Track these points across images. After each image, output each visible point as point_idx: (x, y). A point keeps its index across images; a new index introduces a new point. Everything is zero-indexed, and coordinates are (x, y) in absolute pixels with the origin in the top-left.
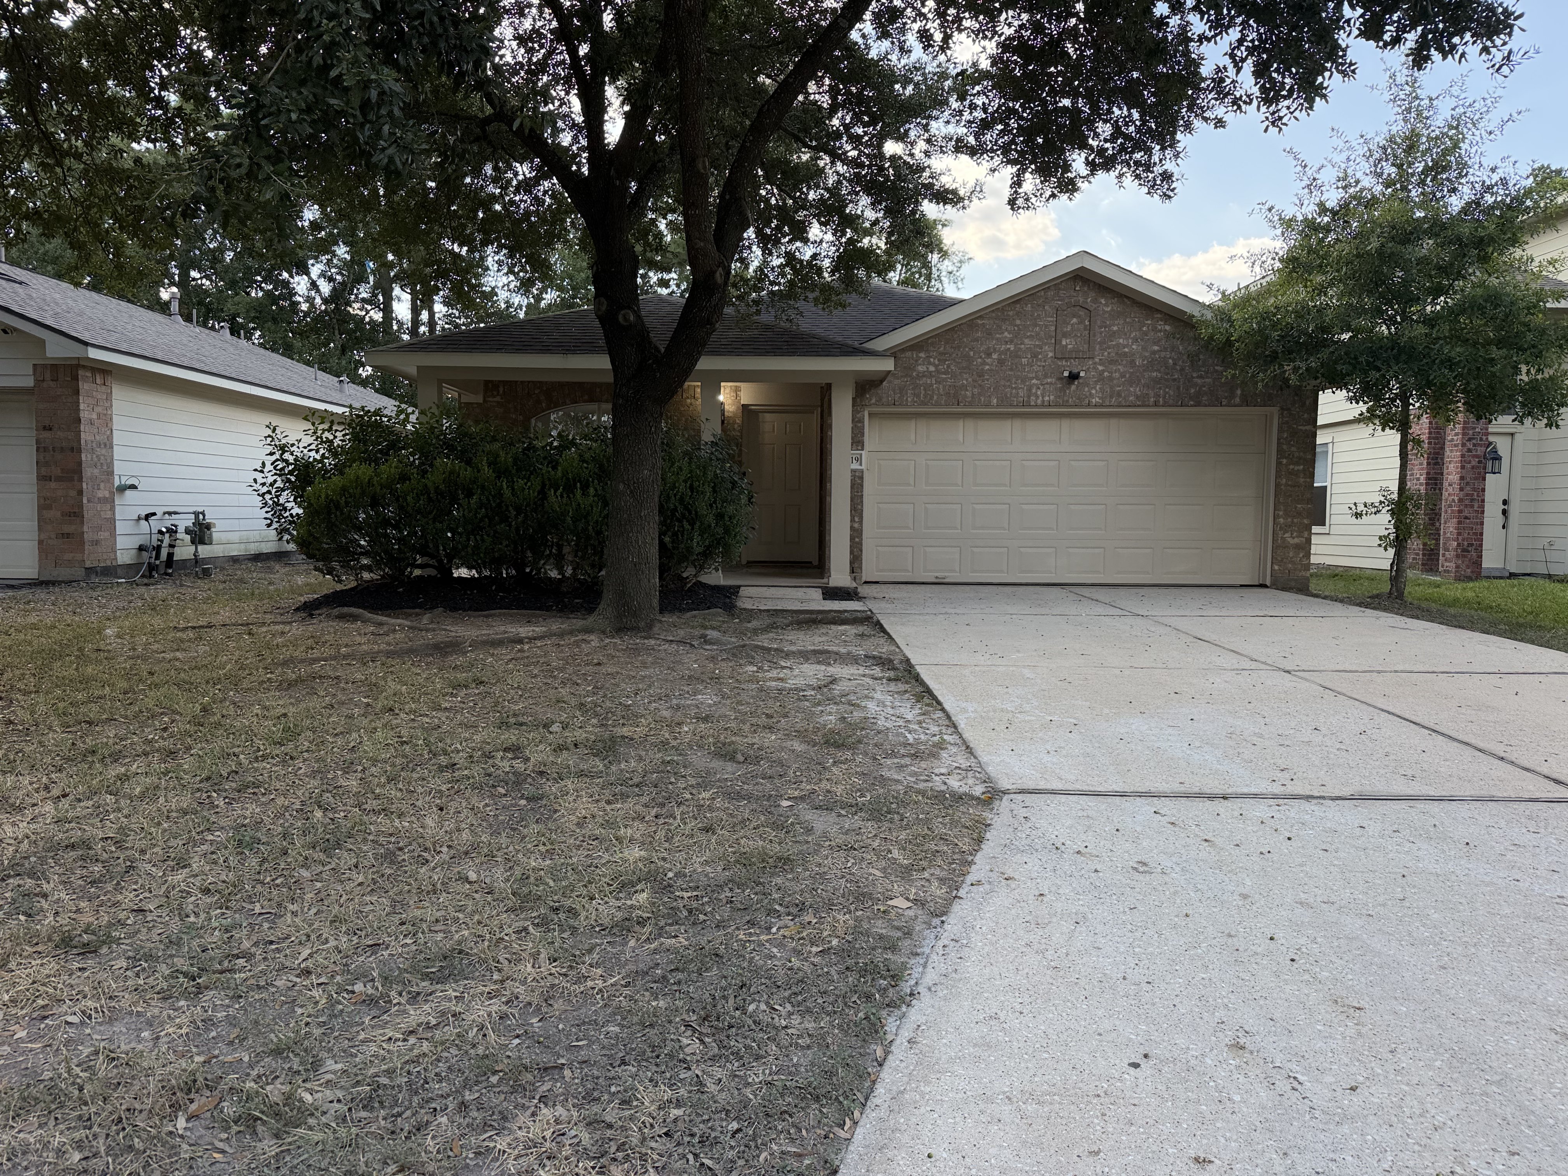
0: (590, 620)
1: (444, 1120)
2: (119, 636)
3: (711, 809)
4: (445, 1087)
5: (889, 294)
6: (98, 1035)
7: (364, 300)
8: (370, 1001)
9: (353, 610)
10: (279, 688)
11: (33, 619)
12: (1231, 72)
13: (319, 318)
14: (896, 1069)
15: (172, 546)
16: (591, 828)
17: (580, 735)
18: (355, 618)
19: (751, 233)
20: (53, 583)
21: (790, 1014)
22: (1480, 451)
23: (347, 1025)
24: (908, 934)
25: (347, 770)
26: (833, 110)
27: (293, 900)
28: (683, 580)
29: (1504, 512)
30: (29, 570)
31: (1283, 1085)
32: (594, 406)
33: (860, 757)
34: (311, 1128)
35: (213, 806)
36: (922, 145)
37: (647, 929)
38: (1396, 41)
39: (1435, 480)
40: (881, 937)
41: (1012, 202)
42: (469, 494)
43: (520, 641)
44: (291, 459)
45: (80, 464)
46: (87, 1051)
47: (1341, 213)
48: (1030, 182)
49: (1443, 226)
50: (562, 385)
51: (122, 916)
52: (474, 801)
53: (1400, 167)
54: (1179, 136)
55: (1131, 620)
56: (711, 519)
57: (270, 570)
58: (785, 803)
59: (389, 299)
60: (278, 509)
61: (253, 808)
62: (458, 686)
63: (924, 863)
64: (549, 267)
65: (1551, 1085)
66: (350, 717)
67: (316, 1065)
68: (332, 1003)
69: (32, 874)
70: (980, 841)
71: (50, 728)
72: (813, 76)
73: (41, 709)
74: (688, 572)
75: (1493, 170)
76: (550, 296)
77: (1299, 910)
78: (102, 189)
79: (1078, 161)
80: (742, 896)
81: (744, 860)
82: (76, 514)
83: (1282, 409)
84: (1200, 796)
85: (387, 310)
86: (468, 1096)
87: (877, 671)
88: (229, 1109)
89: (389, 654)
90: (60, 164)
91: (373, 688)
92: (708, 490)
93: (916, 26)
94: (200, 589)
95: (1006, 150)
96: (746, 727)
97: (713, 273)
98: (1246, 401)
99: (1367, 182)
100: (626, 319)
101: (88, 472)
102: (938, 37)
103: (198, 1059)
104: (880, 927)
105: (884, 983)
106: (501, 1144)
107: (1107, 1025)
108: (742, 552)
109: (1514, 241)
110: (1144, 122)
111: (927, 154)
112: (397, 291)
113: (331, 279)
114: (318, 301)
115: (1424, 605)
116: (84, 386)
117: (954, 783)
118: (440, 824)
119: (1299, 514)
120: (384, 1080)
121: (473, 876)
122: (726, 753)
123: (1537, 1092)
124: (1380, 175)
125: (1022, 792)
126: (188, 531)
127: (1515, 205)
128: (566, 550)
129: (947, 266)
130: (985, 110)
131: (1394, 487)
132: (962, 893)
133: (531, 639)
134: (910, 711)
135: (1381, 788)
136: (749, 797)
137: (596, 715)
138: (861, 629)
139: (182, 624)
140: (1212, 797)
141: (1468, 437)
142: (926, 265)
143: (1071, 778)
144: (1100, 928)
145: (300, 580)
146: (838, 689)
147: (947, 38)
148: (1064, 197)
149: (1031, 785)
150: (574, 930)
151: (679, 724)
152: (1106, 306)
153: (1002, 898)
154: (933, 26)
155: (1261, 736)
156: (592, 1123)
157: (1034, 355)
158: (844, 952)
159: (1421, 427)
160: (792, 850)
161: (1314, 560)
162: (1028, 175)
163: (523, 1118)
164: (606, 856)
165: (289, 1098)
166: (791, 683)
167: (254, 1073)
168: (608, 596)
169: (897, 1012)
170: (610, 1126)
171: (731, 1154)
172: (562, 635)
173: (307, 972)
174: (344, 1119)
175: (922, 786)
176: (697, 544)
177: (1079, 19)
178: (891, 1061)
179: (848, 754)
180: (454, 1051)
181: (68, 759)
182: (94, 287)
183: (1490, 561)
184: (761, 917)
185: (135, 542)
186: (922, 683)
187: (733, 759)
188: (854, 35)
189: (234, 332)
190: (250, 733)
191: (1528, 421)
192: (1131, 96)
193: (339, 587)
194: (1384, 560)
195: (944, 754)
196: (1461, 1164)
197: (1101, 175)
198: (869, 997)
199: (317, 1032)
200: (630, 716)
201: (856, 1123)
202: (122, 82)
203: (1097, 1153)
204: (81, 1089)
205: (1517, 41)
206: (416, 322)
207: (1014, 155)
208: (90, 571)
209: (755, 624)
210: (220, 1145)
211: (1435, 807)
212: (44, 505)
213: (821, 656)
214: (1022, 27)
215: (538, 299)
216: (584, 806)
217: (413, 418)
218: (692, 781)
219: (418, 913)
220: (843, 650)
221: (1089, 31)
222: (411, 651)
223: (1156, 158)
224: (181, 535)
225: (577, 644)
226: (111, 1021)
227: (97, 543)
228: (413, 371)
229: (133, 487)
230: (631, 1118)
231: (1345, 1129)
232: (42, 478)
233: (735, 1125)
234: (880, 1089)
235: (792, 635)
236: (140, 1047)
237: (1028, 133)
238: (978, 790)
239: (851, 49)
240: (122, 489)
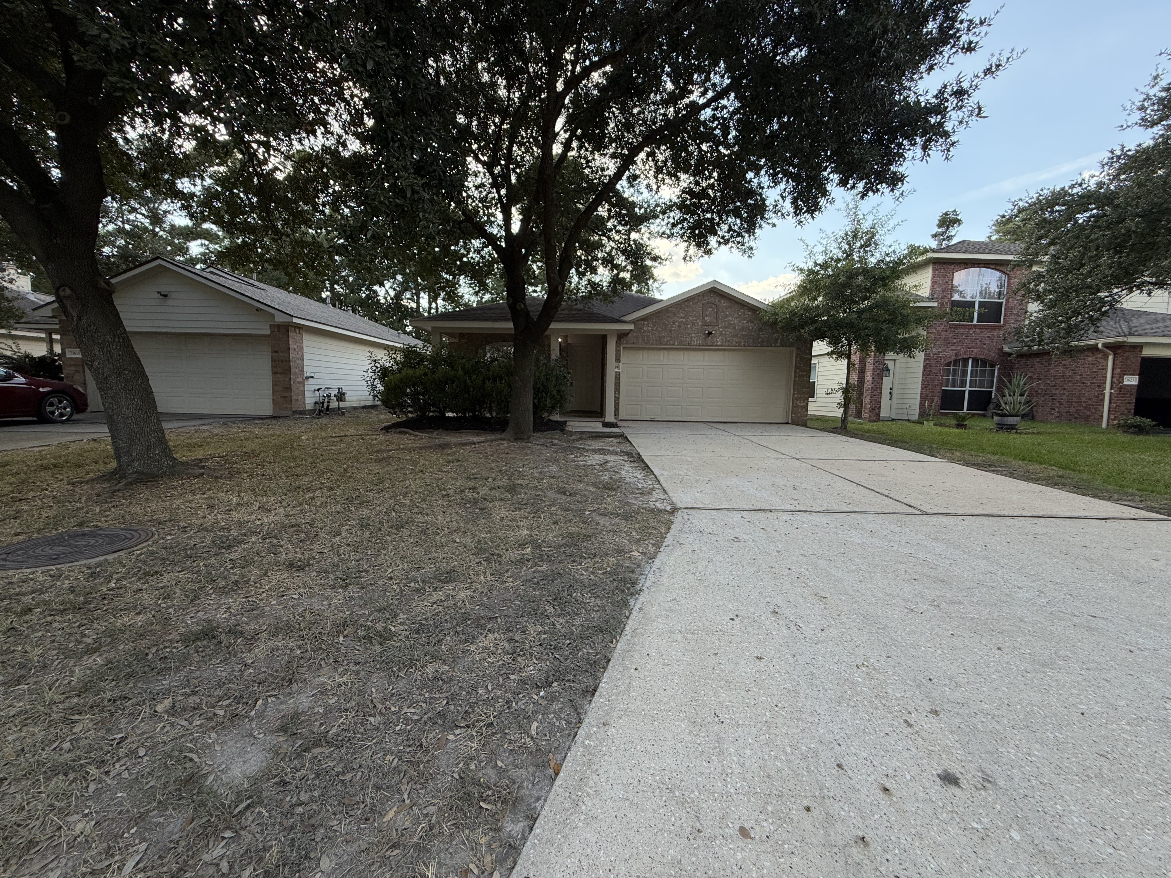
0: (503, 436)
1: (449, 638)
2: (307, 439)
3: (556, 515)
4: (449, 625)
5: (632, 296)
6: (306, 603)
7: (408, 299)
8: (417, 590)
9: (405, 430)
10: (375, 462)
11: (271, 432)
12: (781, 201)
13: (389, 306)
14: (634, 620)
15: (329, 402)
16: (506, 522)
17: (500, 483)
18: (406, 433)
19: (573, 271)
20: (279, 417)
21: (590, 598)
22: (881, 367)
23: (408, 600)
24: (639, 566)
25: (405, 495)
26: (610, 218)
27: (384, 549)
28: (543, 418)
29: (890, 393)
30: (270, 413)
31: (794, 628)
32: (505, 343)
33: (618, 494)
34: (395, 641)
35: (349, 510)
36: (647, 235)
37: (530, 563)
38: (853, 187)
39: (861, 380)
40: (628, 567)
41: (684, 259)
42: (453, 382)
43: (474, 444)
44: (379, 366)
45: (290, 367)
46: (301, 610)
47: (825, 266)
48: (693, 249)
49: (868, 271)
50: (491, 335)
51: (314, 554)
52: (457, 509)
53: (849, 245)
54: (756, 230)
55: (732, 437)
56: (555, 393)
57: (370, 412)
58: (587, 513)
59: (418, 298)
60: (373, 387)
61: (366, 512)
62: (449, 462)
63: (646, 538)
64: (487, 284)
65: (905, 630)
66: (406, 474)
67: (396, 615)
68: (402, 591)
69: (276, 537)
70: (669, 528)
71: (281, 477)
72: (601, 204)
73: (276, 470)
74: (545, 415)
75: (890, 247)
76: (487, 297)
77: (801, 558)
78: (298, 250)
79: (713, 241)
80: (569, 551)
81: (570, 536)
82: (289, 388)
83: (798, 348)
84: (760, 510)
85: (418, 303)
86: (459, 629)
87: (626, 458)
88: (361, 633)
89: (420, 448)
90: (280, 239)
91: (415, 463)
92: (554, 380)
93: (645, 182)
94: (340, 421)
95: (682, 236)
96: (570, 481)
97: (557, 287)
98: (782, 345)
99: (835, 251)
100: (520, 306)
101: (293, 370)
102: (655, 187)
103: (348, 613)
104: (627, 563)
105: (629, 586)
106: (473, 648)
107: (721, 603)
108: (568, 407)
109: (898, 277)
110: (742, 224)
111: (649, 239)
112: (422, 294)
113: (394, 289)
114: (389, 298)
115: (855, 432)
116: (291, 334)
117: (658, 505)
118: (444, 518)
119: (804, 393)
120: (424, 622)
121: (458, 540)
122: (562, 492)
123: (899, 632)
124: (841, 248)
125: (687, 508)
126: (335, 396)
127: (900, 262)
128: (493, 405)
129: (656, 285)
130: (674, 219)
131: (844, 382)
132: (661, 550)
133: (479, 443)
134: (639, 475)
135: (836, 508)
136: (572, 510)
137: (507, 475)
138: (618, 440)
139: (334, 435)
140: (765, 511)
141: (876, 361)
142: (647, 284)
143: (707, 502)
144: (718, 564)
145: (382, 417)
146: (609, 466)
147: (658, 187)
148: (706, 257)
149: (691, 506)
150: (500, 563)
151: (542, 479)
152: (724, 303)
153: (678, 552)
154: (653, 181)
155: (786, 486)
156: (510, 640)
157: (693, 324)
158: (613, 573)
159: (856, 358)
160: (590, 532)
161: (809, 412)
162: (691, 247)
163: (481, 638)
164: (513, 533)
165: (385, 629)
166: (589, 463)
167: (371, 619)
168: (511, 424)
169: (635, 597)
170: (517, 641)
171: (566, 653)
172: (492, 441)
173: (391, 578)
174: (408, 638)
175: (644, 506)
176: (549, 403)
177: (716, 180)
178: (632, 617)
179: (614, 493)
180: (452, 611)
181: (289, 491)
182: (295, 292)
183: (884, 413)
184: (578, 559)
185: (313, 400)
186: (645, 463)
187: (565, 494)
188: (618, 187)
189: (354, 311)
190: (364, 481)
191: (901, 355)
192: (736, 213)
193: (399, 420)
194: (839, 413)
195: (654, 493)
196: (867, 661)
197: (723, 246)
198: (623, 591)
199: (396, 602)
200: (522, 476)
201: (617, 641)
202: (306, 203)
203: (717, 654)
204: (300, 624)
205: (904, 187)
206: (430, 308)
207: (686, 238)
208: (294, 412)
209: (573, 437)
210: (357, 647)
211: (858, 516)
212: (275, 384)
213: (602, 451)
214: (690, 183)
215: (482, 298)
216: (503, 513)
217: (430, 349)
218: (548, 503)
219: (436, 555)
220: (611, 449)
221: (719, 185)
222: (430, 447)
223: (746, 240)
224: (333, 397)
225: (498, 445)
226: (311, 597)
227: (297, 400)
228: (430, 329)
229: (312, 377)
230: (526, 638)
231: (819, 646)
232: (274, 373)
233: (568, 642)
234: (627, 628)
235: (589, 442)
236: (323, 608)
237: (692, 228)
238: (668, 508)
239: (618, 194)
240: (308, 378)
